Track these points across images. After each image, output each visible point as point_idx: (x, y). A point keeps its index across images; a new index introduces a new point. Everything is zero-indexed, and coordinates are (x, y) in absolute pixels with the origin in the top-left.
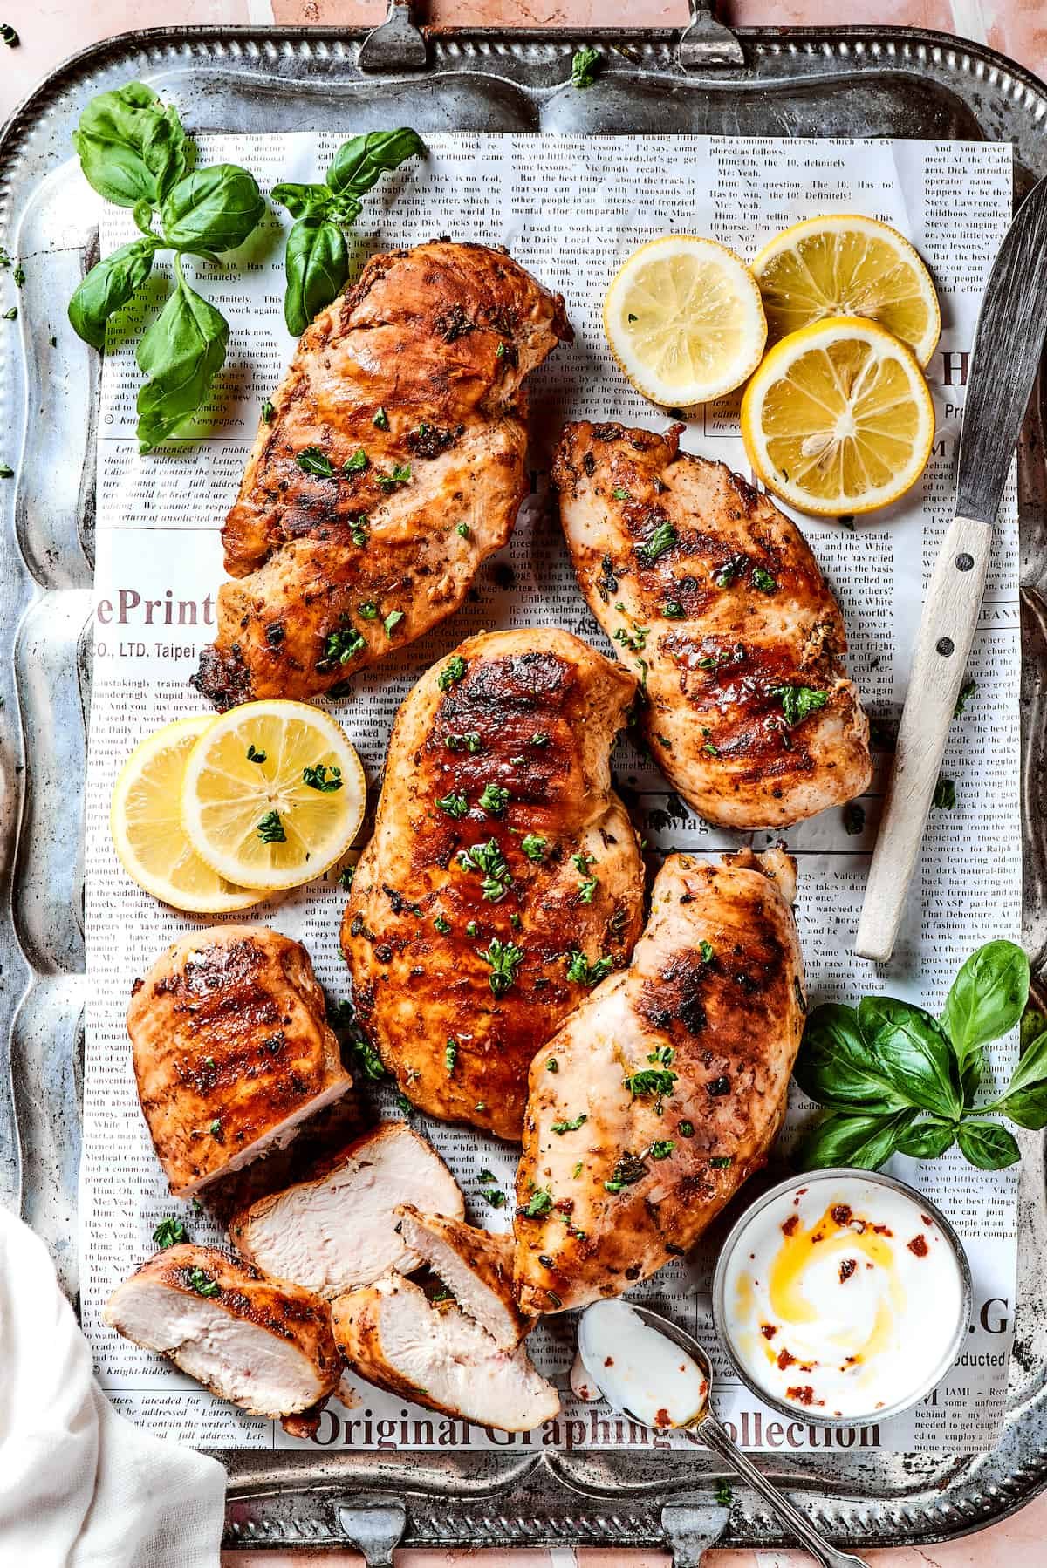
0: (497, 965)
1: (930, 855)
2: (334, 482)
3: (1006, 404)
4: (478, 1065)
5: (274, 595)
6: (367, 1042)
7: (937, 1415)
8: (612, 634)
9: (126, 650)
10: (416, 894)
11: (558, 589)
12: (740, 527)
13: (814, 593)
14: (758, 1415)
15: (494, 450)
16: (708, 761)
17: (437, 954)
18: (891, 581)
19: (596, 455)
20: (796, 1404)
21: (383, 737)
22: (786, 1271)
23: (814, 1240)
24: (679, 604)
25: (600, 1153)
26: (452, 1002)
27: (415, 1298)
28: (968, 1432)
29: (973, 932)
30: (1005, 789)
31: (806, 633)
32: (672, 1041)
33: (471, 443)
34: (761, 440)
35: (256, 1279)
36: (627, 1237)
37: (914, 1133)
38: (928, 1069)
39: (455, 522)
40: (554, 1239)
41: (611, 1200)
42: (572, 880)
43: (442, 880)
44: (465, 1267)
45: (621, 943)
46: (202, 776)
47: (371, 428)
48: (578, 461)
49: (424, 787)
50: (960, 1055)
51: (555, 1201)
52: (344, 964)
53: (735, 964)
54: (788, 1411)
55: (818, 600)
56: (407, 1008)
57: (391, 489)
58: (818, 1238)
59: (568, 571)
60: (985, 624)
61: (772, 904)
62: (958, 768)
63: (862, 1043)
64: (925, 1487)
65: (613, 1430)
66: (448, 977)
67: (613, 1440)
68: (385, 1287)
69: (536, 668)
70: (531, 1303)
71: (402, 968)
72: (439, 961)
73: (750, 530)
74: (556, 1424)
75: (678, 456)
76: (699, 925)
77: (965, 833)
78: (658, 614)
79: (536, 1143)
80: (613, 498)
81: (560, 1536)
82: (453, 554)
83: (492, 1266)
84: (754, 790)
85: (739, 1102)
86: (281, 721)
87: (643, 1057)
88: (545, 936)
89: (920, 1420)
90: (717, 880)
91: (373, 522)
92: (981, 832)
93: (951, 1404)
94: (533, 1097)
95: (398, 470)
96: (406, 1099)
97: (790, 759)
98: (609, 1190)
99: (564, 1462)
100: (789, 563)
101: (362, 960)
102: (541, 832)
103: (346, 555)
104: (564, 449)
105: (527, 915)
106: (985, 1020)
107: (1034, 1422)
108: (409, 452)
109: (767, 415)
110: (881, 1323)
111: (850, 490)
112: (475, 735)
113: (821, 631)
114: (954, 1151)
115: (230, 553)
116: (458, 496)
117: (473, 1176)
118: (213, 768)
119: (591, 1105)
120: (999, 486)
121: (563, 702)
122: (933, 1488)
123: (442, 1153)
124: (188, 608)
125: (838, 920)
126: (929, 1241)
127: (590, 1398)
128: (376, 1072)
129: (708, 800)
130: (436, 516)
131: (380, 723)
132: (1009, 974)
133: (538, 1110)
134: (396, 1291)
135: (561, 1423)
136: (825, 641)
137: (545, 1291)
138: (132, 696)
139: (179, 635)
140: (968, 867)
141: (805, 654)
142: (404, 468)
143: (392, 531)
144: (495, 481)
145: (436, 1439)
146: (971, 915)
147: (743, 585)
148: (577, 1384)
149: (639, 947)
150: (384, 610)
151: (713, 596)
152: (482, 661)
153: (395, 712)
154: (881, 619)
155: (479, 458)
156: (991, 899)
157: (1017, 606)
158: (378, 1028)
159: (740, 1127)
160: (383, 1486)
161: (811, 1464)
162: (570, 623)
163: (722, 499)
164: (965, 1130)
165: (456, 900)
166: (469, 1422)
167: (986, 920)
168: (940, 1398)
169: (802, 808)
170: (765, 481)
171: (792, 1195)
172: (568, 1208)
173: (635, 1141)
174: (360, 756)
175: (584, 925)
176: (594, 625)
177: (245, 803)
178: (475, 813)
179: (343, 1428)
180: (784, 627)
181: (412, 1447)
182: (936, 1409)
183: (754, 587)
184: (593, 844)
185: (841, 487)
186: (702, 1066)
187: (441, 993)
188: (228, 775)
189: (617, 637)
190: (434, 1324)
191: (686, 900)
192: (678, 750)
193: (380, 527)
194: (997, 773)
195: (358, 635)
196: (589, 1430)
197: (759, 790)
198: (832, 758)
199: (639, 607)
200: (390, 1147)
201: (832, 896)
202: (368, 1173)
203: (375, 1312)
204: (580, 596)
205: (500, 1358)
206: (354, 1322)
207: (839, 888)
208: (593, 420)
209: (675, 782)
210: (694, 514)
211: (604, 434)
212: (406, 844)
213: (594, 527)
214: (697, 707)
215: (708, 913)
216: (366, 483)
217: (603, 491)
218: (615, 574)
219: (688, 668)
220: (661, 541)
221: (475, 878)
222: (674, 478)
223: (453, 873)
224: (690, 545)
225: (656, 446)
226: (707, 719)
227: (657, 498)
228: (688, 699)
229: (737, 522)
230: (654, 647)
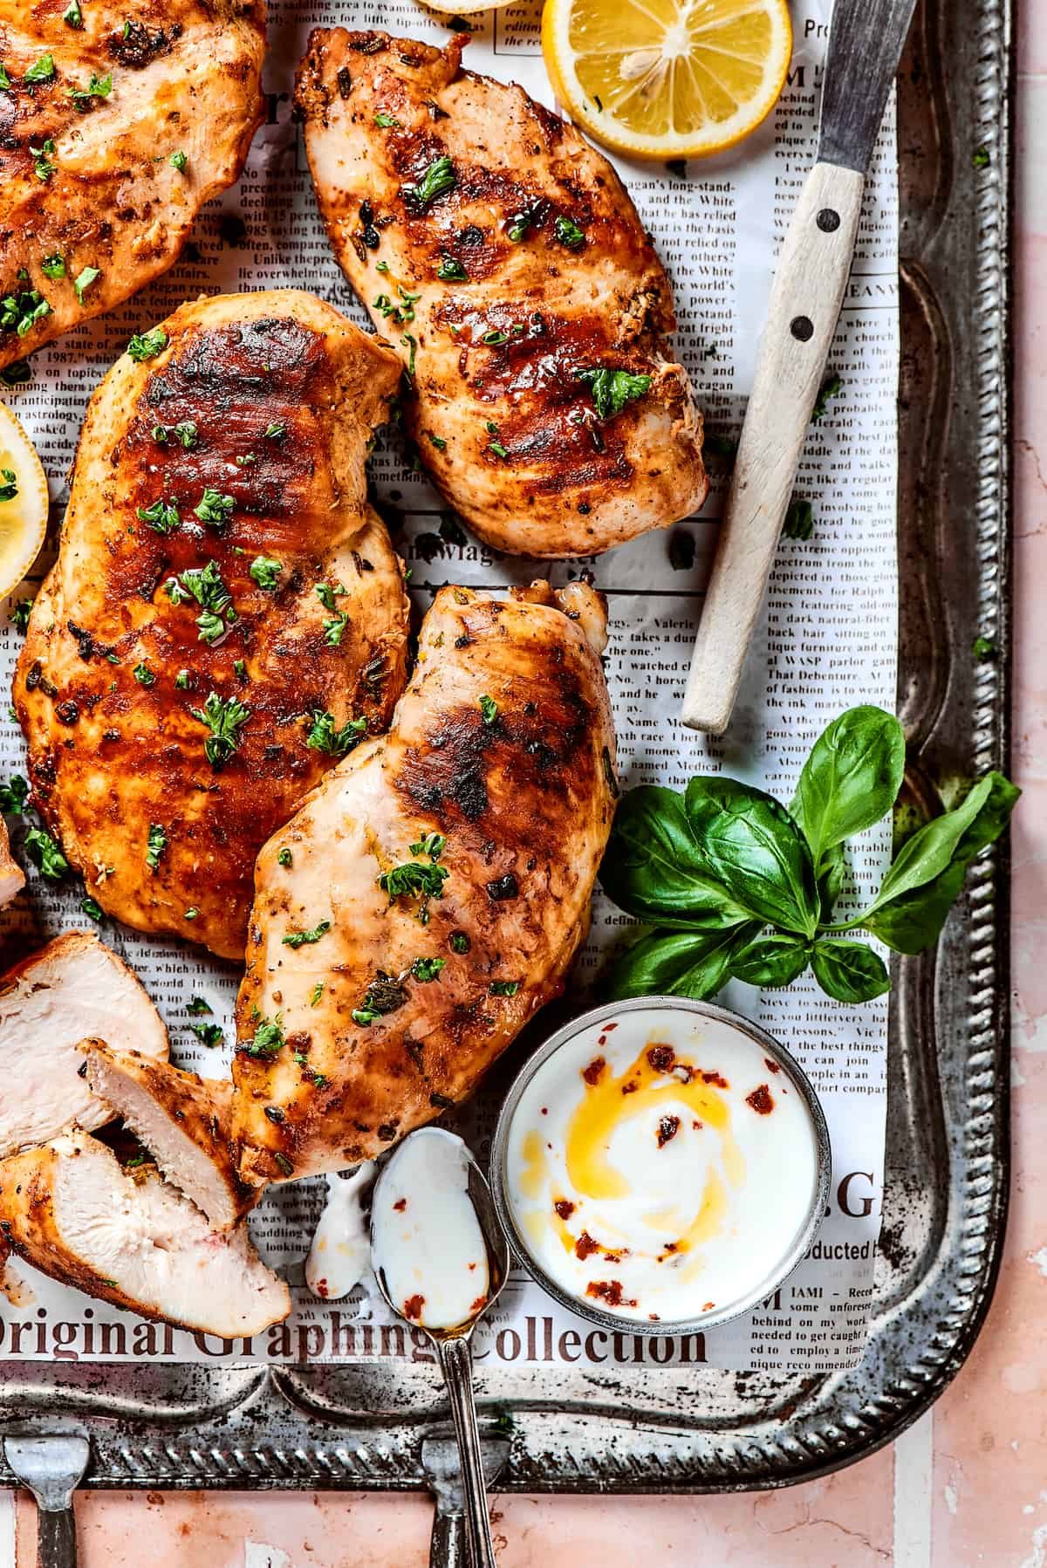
0: (215, 727)
1: (779, 597)
2: (12, 97)
3: (883, 21)
4: (188, 859)
6: (43, 827)
7: (781, 1323)
8: (371, 302)
11: (302, 246)
12: (540, 164)
13: (634, 251)
14: (548, 1321)
15: (223, 58)
16: (494, 465)
17: (137, 712)
18: (733, 245)
19: (354, 72)
20: (600, 1304)
21: (71, 435)
22: (589, 1129)
23: (625, 1091)
24: (459, 263)
25: (345, 972)
26: (156, 775)
27: (102, 1160)
28: (820, 1344)
29: (834, 698)
30: (878, 515)
31: (624, 302)
32: (443, 828)
33: (191, 47)
34: (568, 58)
36: (380, 1083)
37: (753, 954)
38: (776, 869)
39: (171, 150)
40: (285, 1086)
41: (358, 1034)
42: (316, 616)
44: (168, 1119)
45: (377, 701)
47: (61, 26)
48: (330, 79)
49: (124, 493)
50: (816, 852)
51: (286, 1036)
52: (17, 727)
53: (526, 728)
54: (588, 1313)
55: (640, 260)
56: (97, 784)
57: (85, 106)
58: (629, 1089)
59: (316, 223)
60: (850, 302)
61: (575, 651)
62: (816, 487)
63: (689, 836)
64: (763, 1416)
65: (359, 1337)
66: (152, 743)
67: (359, 1351)
68: (64, 1146)
69: (272, 338)
70: (254, 1169)
71: (91, 731)
72: (139, 721)
73: (552, 168)
74: (286, 1330)
75: (460, 75)
76: (479, 675)
77: (824, 570)
78: (431, 275)
79: (263, 959)
80: (375, 126)
81: (290, 1475)
82: (166, 194)
83: (204, 1119)
84: (554, 504)
85: (528, 909)
88: (278, 690)
89: (758, 1329)
90: (503, 617)
91: (62, 150)
92: (844, 571)
93: (799, 1308)
94: (260, 899)
95: (95, 82)
96: (95, 904)
97: (601, 464)
98: (357, 1021)
99: (296, 1381)
100: (603, 212)
101: (40, 721)
102: (276, 553)
103: (26, 192)
104: (312, 63)
105: (255, 661)
106: (850, 805)
107: (904, 1335)
108: (111, 59)
109: (576, 25)
110: (709, 1204)
111: (683, 125)
112: (190, 426)
113: (643, 301)
114: (806, 980)
116: (173, 116)
117: (182, 1006)
120: (872, 128)
121: (306, 383)
122: (772, 1418)
123: (141, 975)
125: (659, 681)
126: (775, 1093)
127: (329, 1297)
128: (56, 868)
129: (493, 518)
130: (143, 143)
131: (68, 417)
132: (879, 743)
134: (78, 1151)
135: (293, 1328)
136: (648, 313)
137: (272, 1153)
140: (827, 614)
141: (622, 329)
142: (103, 80)
143: (86, 160)
144: (225, 98)
145: (129, 1347)
146: (831, 677)
147: (544, 238)
148: (314, 1279)
149: (402, 705)
150: (74, 267)
151: (503, 252)
152: (202, 329)
153: (86, 403)
154: (718, 294)
155: (202, 69)
156: (858, 656)
157: (895, 280)
158: (61, 812)
159: (531, 943)
160: (61, 1407)
161: (617, 1385)
162: (317, 290)
163: (516, 130)
164: (820, 950)
165: (163, 642)
166: (172, 1324)
167: (850, 684)
168: (786, 1301)
169: (615, 529)
170: (571, 112)
171: (597, 1032)
172: (302, 1045)
173: (392, 958)
174: (42, 459)
175: (330, 675)
176: (351, 292)
178: (190, 526)
179: (9, 1331)
180: (595, 294)
181: (97, 1357)
182: (779, 1315)
183: (556, 241)
184: (343, 570)
185: (670, 121)
186: (481, 860)
187: (141, 764)
189: (378, 306)
190: (126, 1196)
191: (463, 644)
192: (455, 452)
193: (73, 156)
194: (867, 494)
195: (41, 299)
196: (329, 1337)
197: (560, 504)
198: (655, 463)
199: (406, 267)
200: (73, 965)
201: (652, 650)
202: (43, 999)
203: (50, 1178)
204: (331, 255)
205: (213, 1242)
206: (23, 1191)
207: (662, 638)
208: (351, 28)
209: (451, 495)
210: (481, 147)
211: (365, 45)
212: (99, 569)
213: (349, 164)
214: (481, 396)
215: (492, 660)
216: (53, 98)
217: (362, 117)
218: (377, 225)
219: (471, 345)
220: (438, 181)
221: (189, 612)
222: (455, 101)
223: (159, 606)
224: (474, 187)
225: (432, 62)
226: (494, 410)
227: (432, 126)
228: (469, 385)
229: (536, 158)
230: (426, 317)
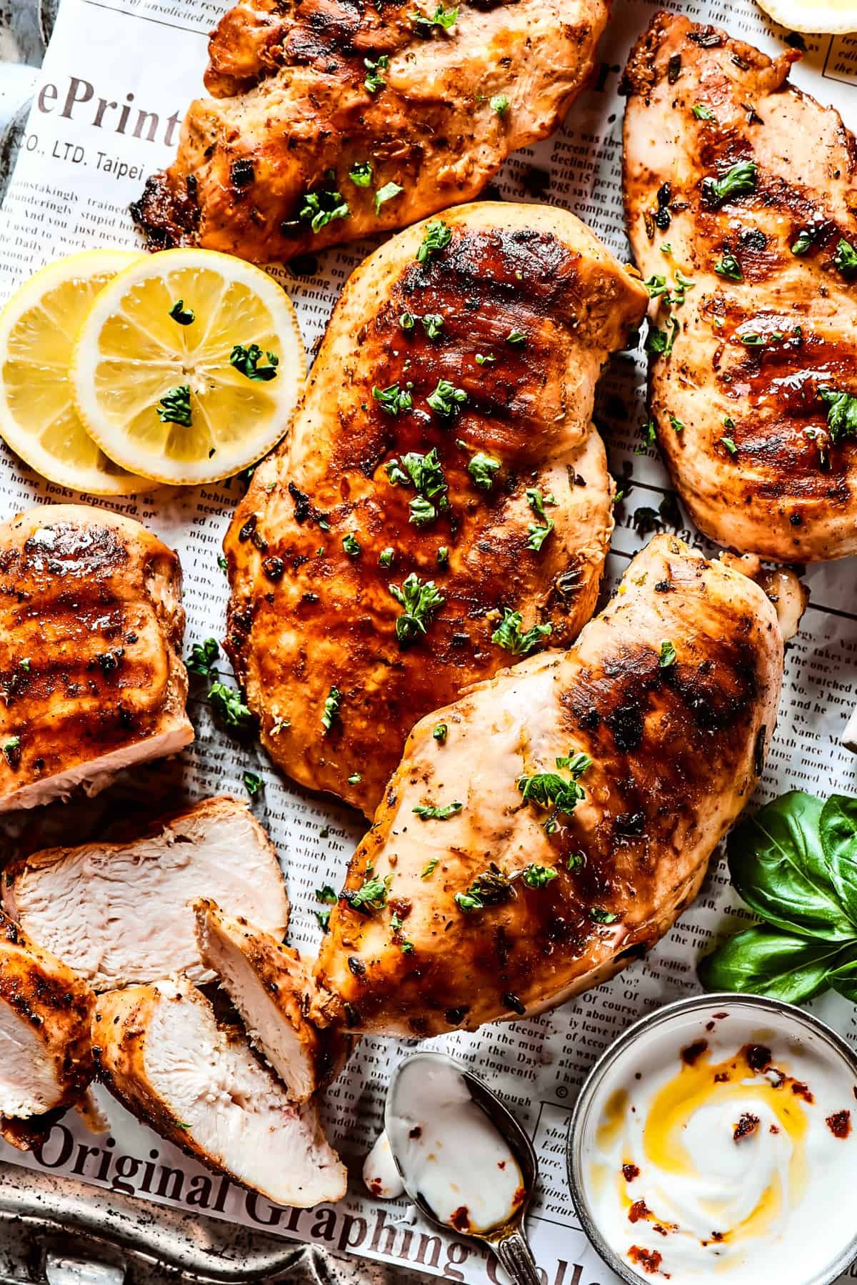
0: (408, 608)
2: (361, 8)
5: (253, 127)
8: (648, 279)
9: (61, 150)
10: (327, 501)
11: (598, 212)
12: (836, 188)
14: (578, 1269)
15: (564, 18)
16: (724, 458)
19: (685, 60)
20: (637, 1268)
23: (716, 1080)
24: (737, 262)
25: (463, 856)
27: (199, 1013)
32: (592, 750)
35: (13, 941)
39: (493, 93)
40: (375, 944)
42: (522, 520)
43: (365, 490)
44: (262, 991)
45: (567, 611)
46: (110, 321)
48: (662, 61)
49: (364, 372)
51: (390, 897)
53: (696, 684)
56: (289, 640)
57: (425, 33)
58: (721, 1078)
59: (616, 193)
65: (399, 1240)
67: (396, 1252)
68: (168, 989)
71: (291, 588)
72: (338, 588)
74: (333, 1216)
75: (783, 87)
76: (668, 621)
78: (709, 266)
79: (391, 821)
80: (692, 116)
82: (481, 133)
84: (769, 508)
86: (222, 280)
87: (552, 757)
88: (475, 583)
90: (707, 575)
91: (394, 68)
94: (405, 765)
95: (440, 12)
97: (822, 482)
98: (459, 904)
99: (331, 1264)
101: (247, 572)
102: (495, 454)
103: (352, 99)
104: (648, 44)
105: (459, 551)
112: (438, 318)
115: (214, 62)
116: (505, 61)
118: (126, 315)
119: (471, 792)
123: (280, 852)
124: (149, 120)
125: (830, 698)
127: (380, 1195)
129: (711, 508)
130: (472, 80)
133: (405, 782)
134: (179, 997)
135: (339, 1216)
137: (343, 1001)
138: (53, 206)
139: (129, 149)
142: (448, 13)
143: (415, 84)
145: (184, 1194)
147: (823, 258)
148: (370, 1175)
149: (589, 628)
150: (380, 179)
151: (781, 263)
155: (542, 24)
160: (108, 1236)
163: (823, 152)
165: (375, 517)
166: (230, 1180)
169: (819, 545)
172: (404, 912)
173: (509, 855)
177: (154, 368)
178: (421, 413)
179: (76, 1152)
181: (152, 1197)
183: (833, 264)
184: (556, 483)
187: (334, 629)
188: (141, 328)
189: (651, 284)
190: (216, 1049)
191: (663, 588)
192: (690, 437)
193: (404, 75)
195: (342, 201)
196: (370, 1232)
199: (688, 254)
200: (218, 827)
201: (832, 668)
202: (184, 851)
203: (149, 1015)
204: (622, 226)
205: (287, 1112)
206: (120, 1023)
207: (843, 659)
208: (694, 18)
209: (678, 477)
210: (786, 160)
211: (703, 39)
212: (328, 439)
213: (660, 146)
214: (727, 390)
215: (684, 611)
216: (398, 18)
217: (683, 104)
218: (671, 208)
219: (729, 341)
220: (737, 182)
221: (404, 494)
222: (772, 111)
223: (378, 483)
224: (771, 195)
225: (761, 68)
226: (736, 407)
227: (745, 128)
228: (718, 378)
229: (834, 182)
230: (695, 306)
